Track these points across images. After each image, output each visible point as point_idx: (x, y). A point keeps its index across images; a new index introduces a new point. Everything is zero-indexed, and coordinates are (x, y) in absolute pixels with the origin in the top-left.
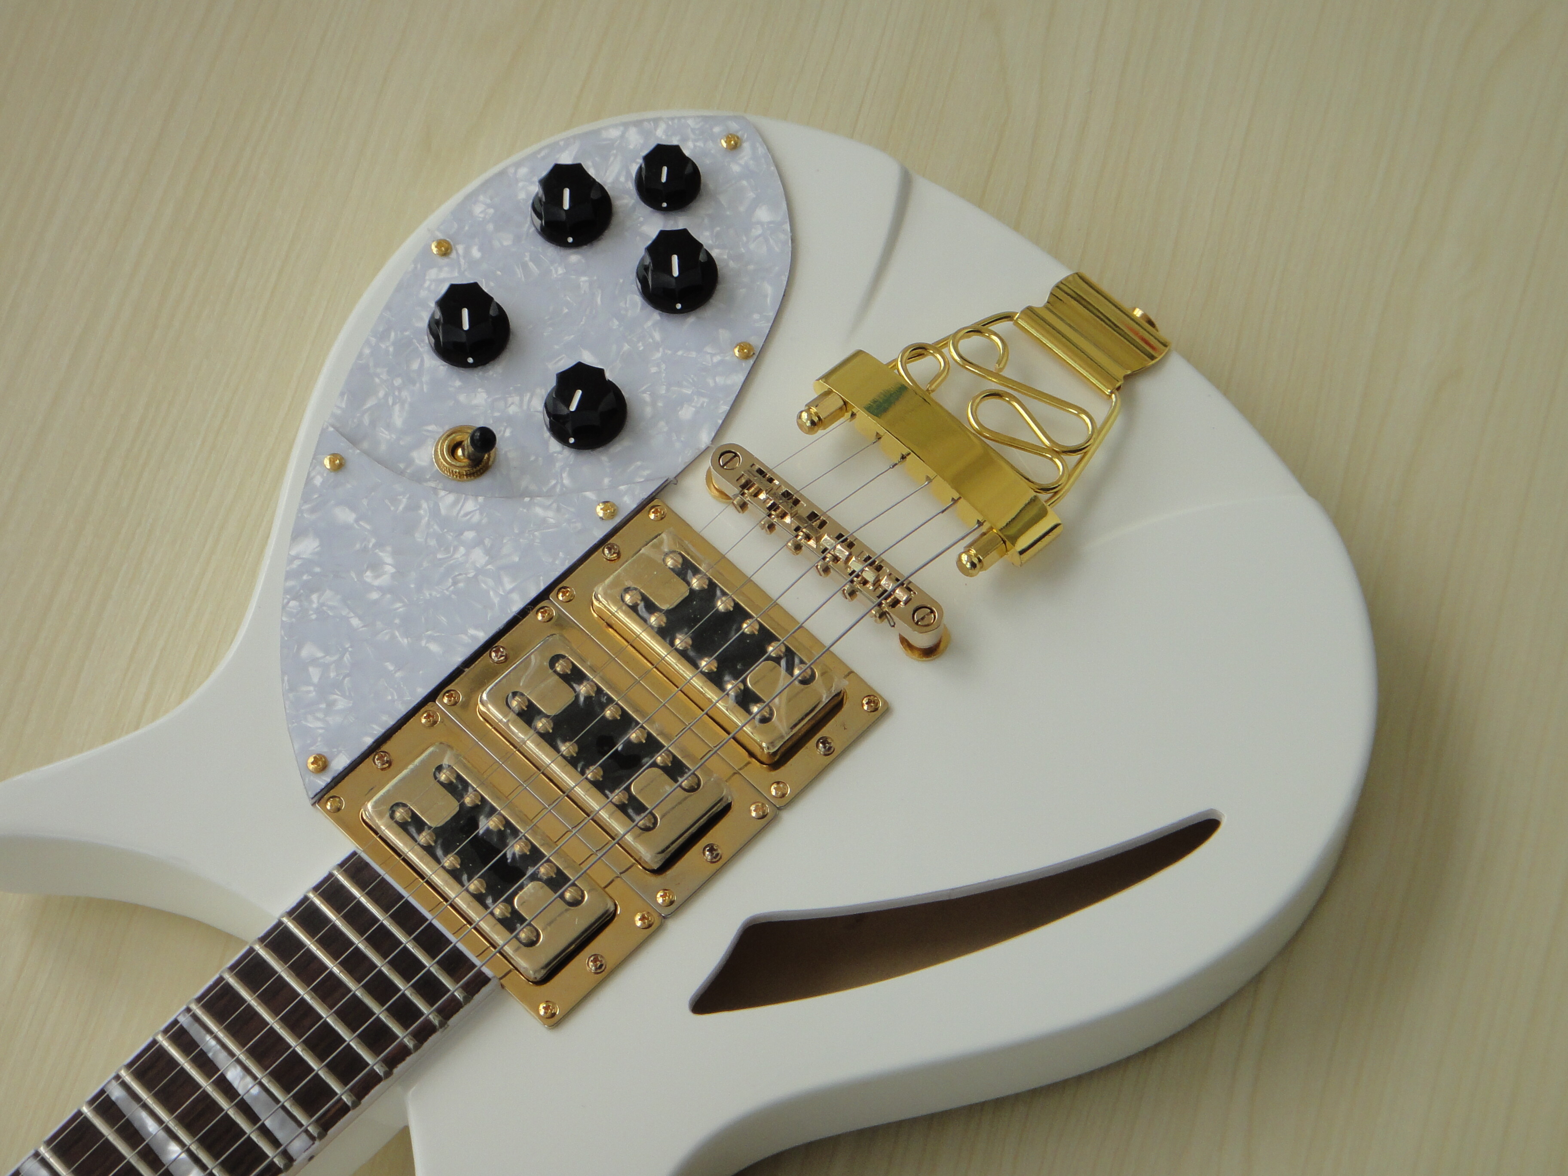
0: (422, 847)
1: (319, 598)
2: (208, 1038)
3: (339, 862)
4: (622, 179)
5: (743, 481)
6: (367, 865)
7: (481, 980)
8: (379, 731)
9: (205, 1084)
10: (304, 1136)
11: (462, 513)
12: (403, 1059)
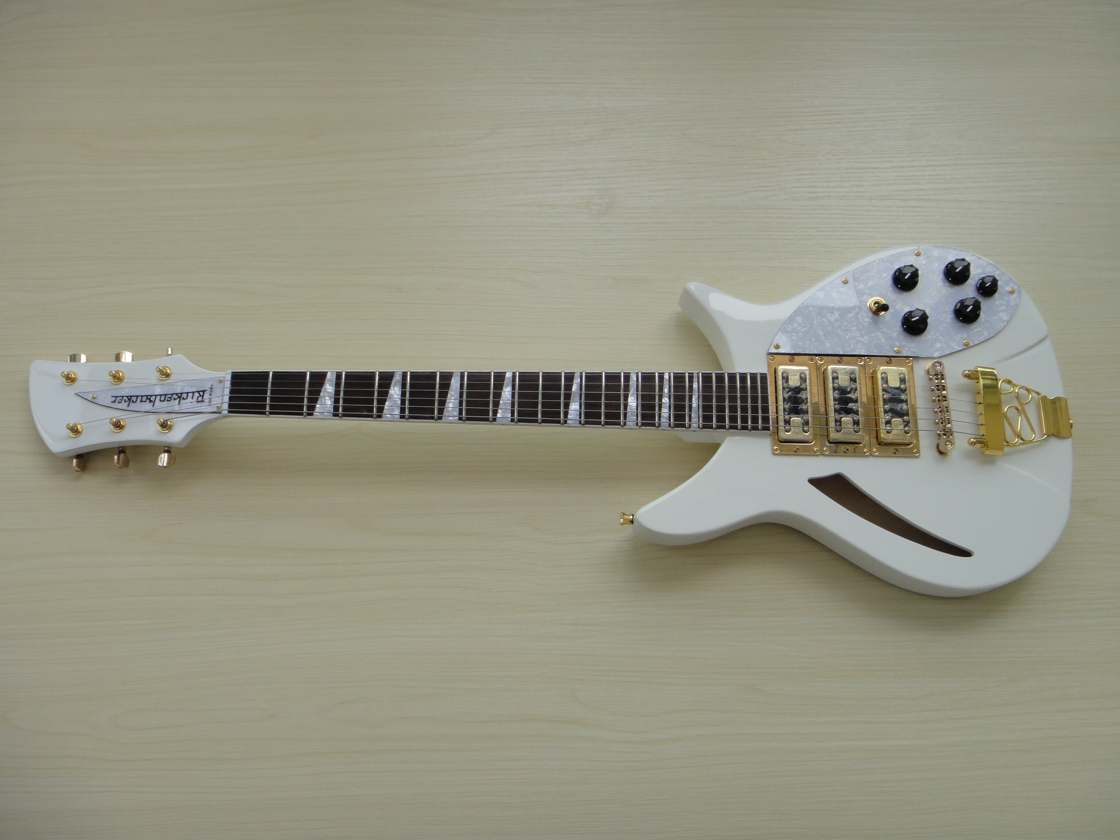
0: (784, 386)
2: (697, 383)
3: (762, 372)
4: (976, 276)
5: (937, 373)
6: (767, 379)
7: (768, 429)
8: (797, 351)
9: (687, 393)
10: (697, 425)
11: (864, 320)
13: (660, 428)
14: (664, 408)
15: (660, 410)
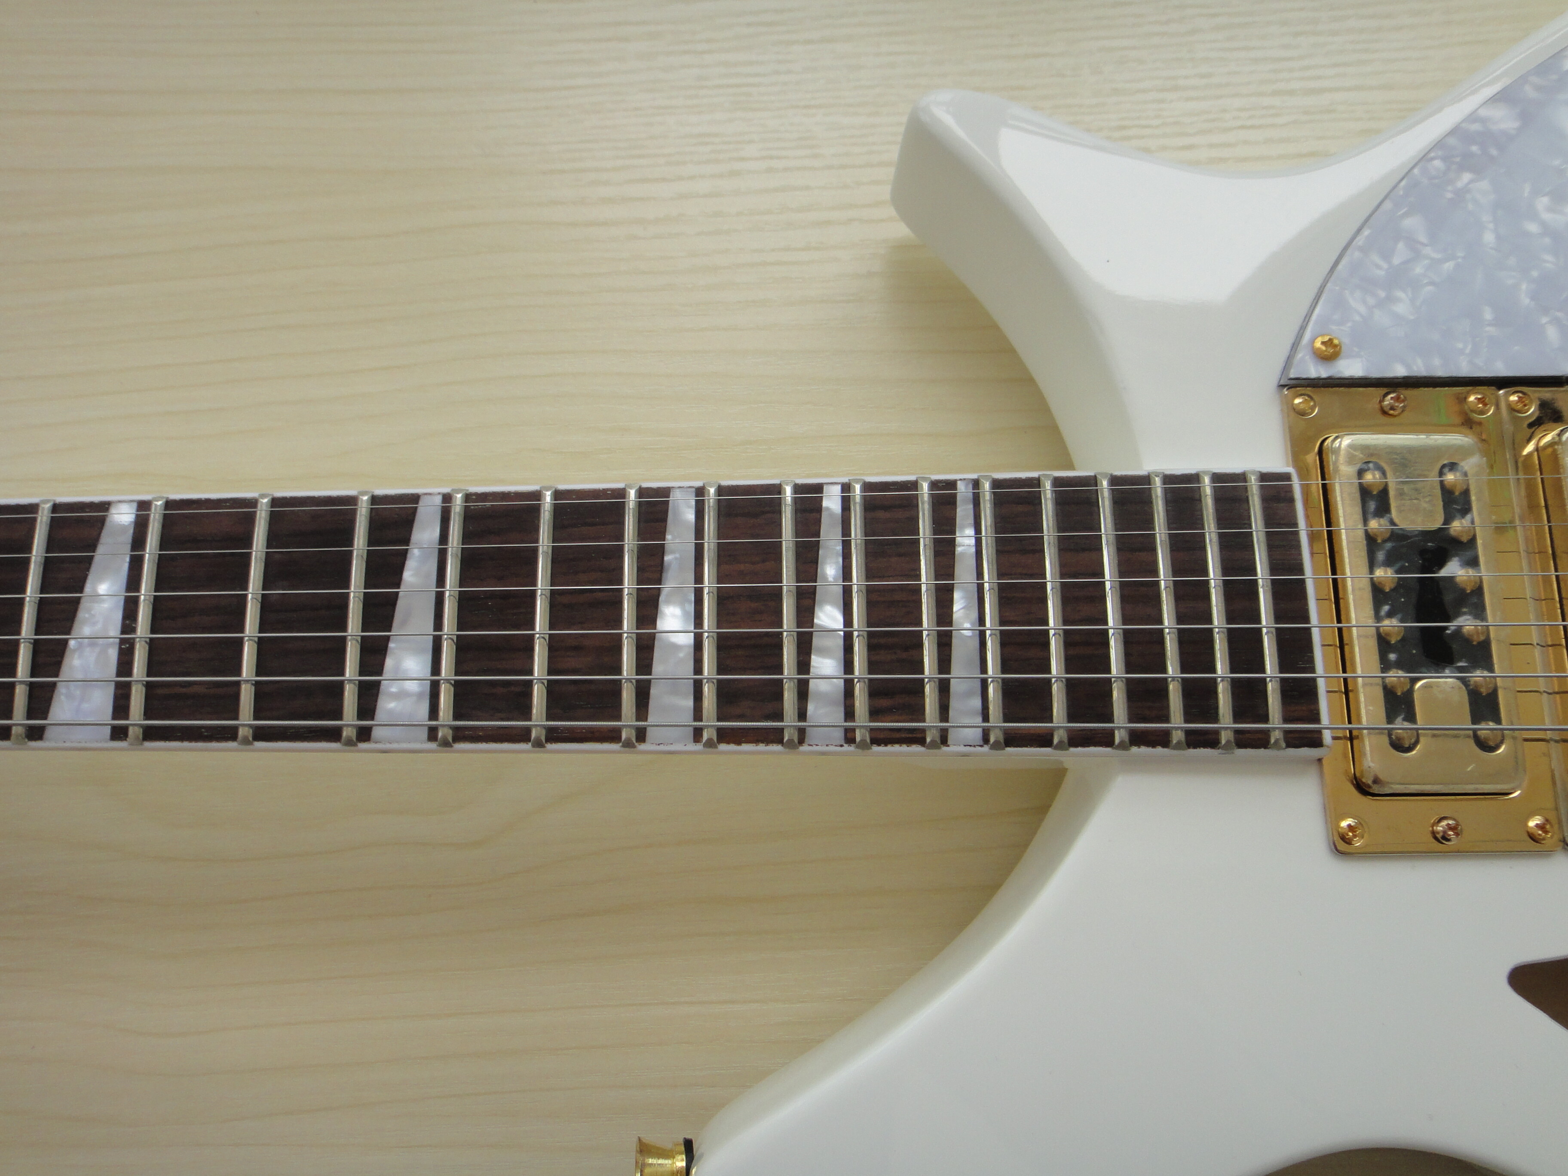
0: (1366, 532)
1: (1471, 181)
2: (970, 532)
3: (1264, 470)
6: (1292, 500)
7: (1314, 740)
8: (1419, 368)
9: (926, 580)
10: (980, 729)
12: (1154, 746)
13: (802, 748)
14: (825, 652)
15: (804, 666)
